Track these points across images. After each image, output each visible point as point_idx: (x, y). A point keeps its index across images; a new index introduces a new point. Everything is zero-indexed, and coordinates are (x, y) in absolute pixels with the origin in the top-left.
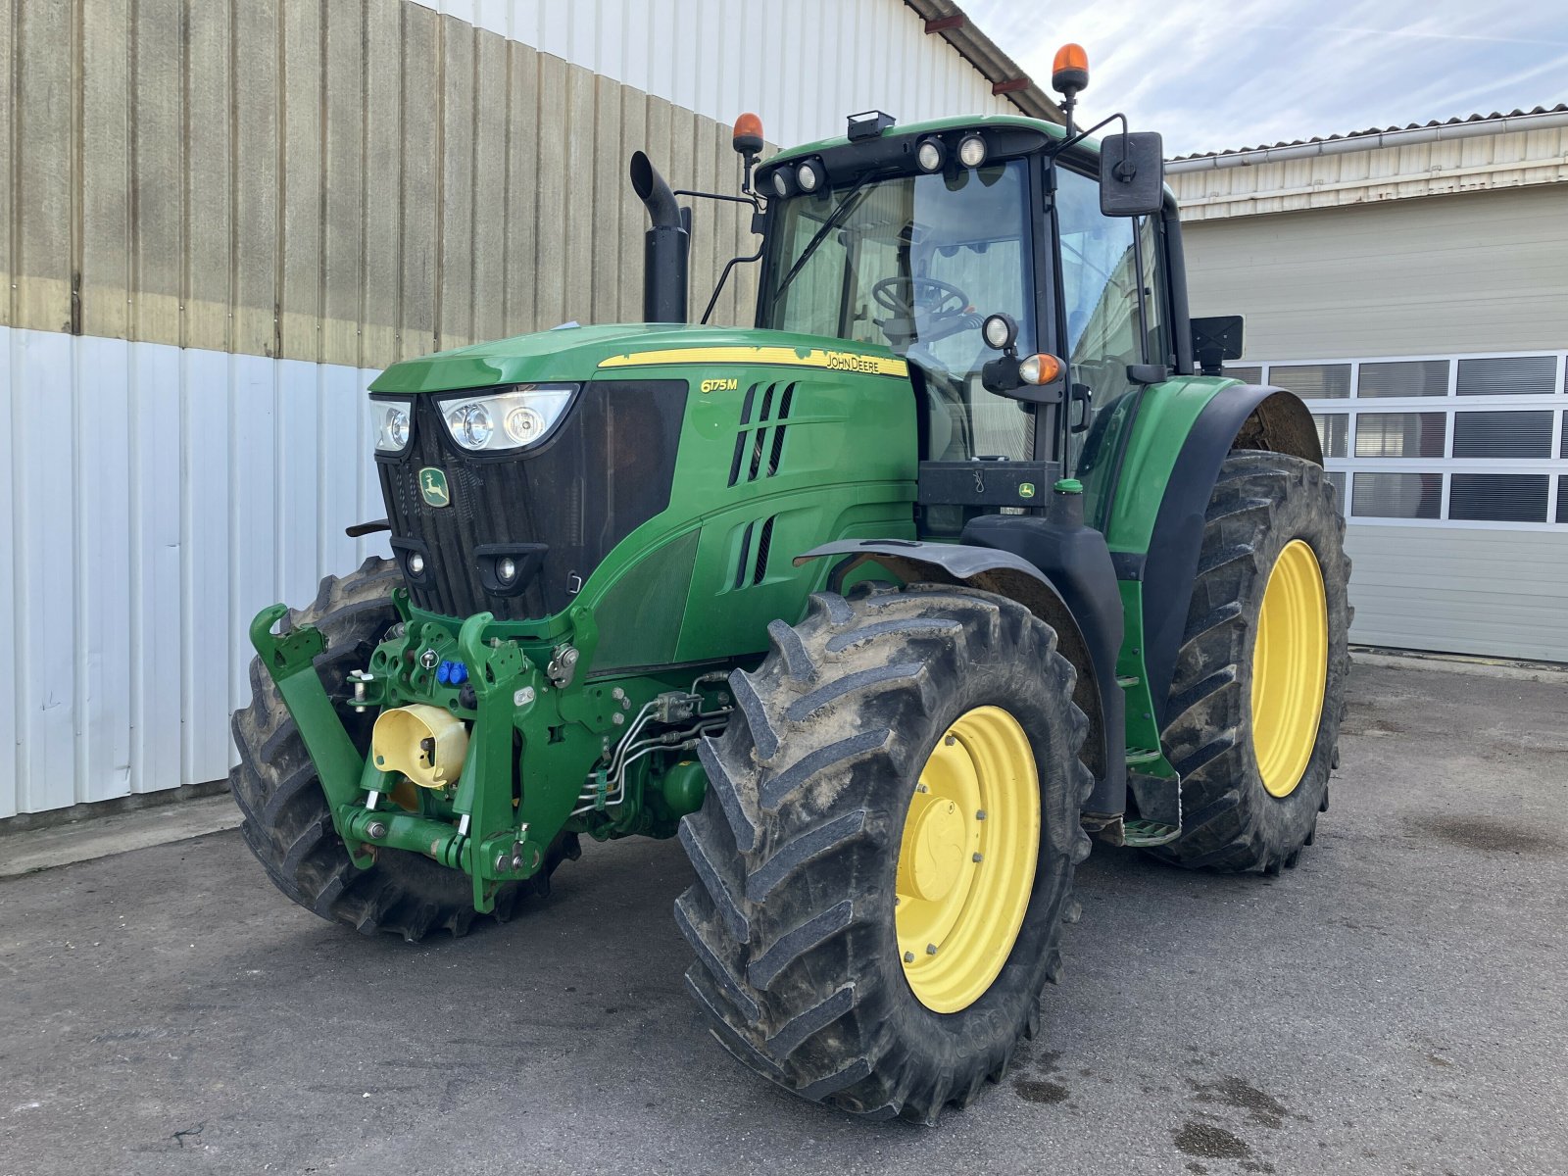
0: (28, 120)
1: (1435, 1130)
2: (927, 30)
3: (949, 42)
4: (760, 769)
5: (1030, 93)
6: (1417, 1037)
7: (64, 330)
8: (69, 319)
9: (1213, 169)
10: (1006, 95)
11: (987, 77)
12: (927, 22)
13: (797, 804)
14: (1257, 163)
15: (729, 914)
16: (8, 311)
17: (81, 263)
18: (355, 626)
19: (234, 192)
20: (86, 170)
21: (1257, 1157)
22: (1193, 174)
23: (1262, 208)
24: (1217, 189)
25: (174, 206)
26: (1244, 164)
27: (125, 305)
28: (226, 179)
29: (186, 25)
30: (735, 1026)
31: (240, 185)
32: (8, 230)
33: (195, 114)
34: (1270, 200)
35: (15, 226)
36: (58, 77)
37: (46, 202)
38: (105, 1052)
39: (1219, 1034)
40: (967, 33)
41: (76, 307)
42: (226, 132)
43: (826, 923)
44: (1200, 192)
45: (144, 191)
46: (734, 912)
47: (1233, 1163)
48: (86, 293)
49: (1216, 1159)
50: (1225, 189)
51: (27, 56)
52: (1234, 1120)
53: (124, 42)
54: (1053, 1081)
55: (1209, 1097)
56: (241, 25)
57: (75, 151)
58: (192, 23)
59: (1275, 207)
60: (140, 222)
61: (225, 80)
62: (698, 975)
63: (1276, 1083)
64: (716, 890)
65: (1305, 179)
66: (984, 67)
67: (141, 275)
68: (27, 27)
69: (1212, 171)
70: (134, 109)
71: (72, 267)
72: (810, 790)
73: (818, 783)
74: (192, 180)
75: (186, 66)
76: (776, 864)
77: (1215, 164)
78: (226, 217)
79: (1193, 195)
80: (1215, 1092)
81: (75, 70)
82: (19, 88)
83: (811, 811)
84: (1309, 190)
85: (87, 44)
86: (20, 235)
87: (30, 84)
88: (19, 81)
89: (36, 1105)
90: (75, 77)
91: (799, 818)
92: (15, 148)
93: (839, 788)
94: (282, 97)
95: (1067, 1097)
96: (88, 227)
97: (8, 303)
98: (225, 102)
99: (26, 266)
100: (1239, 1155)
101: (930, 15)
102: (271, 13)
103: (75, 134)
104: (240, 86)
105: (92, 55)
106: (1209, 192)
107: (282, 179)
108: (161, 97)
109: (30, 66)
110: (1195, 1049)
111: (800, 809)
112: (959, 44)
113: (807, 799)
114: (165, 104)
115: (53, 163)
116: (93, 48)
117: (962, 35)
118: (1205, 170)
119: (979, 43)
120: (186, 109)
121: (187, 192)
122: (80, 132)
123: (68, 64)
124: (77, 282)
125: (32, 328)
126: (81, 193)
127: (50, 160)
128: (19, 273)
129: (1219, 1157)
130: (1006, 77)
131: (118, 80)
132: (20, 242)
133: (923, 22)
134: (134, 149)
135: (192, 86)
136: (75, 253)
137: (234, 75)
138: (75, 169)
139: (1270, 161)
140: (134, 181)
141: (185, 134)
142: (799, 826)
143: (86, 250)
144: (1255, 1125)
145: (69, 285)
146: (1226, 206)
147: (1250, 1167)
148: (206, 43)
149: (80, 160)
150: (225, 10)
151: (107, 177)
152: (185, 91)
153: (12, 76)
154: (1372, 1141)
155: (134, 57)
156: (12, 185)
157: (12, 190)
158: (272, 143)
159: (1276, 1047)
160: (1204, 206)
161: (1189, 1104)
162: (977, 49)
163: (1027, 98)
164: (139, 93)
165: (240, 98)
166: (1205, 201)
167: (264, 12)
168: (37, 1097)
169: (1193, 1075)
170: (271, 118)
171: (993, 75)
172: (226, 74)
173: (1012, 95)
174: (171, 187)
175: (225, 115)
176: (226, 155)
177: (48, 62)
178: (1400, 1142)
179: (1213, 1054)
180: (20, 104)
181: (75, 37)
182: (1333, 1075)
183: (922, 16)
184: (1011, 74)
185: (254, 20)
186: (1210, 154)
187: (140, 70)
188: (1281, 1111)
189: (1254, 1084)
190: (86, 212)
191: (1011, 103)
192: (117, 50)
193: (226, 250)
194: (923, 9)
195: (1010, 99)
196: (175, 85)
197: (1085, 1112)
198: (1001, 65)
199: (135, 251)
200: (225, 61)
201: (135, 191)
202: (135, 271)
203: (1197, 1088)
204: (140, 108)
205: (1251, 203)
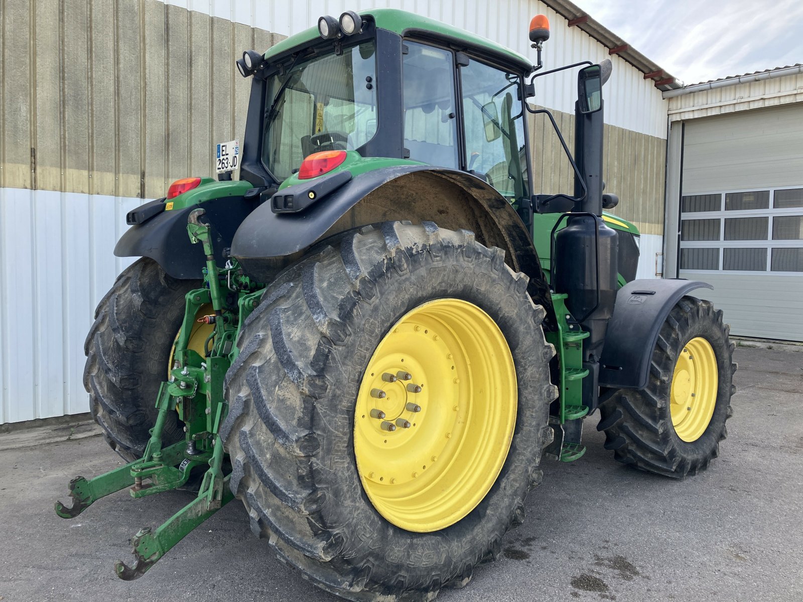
0: (122, 106)
1: (715, 589)
2: (569, 25)
3: (582, 30)
5: (629, 52)
6: (735, 545)
7: (137, 196)
8: (140, 191)
9: (739, 84)
10: (617, 54)
11: (605, 46)
12: (569, 21)
14: (765, 79)
16: (114, 189)
17: (145, 166)
19: (212, 132)
20: (147, 126)
21: (610, 593)
22: (728, 87)
23: (768, 104)
24: (742, 95)
25: (185, 140)
26: (756, 80)
27: (163, 184)
28: (208, 126)
29: (191, 59)
31: (214, 128)
32: (114, 154)
33: (195, 98)
34: (772, 99)
35: (117, 153)
36: (134, 87)
37: (130, 141)
38: (116, 506)
39: (625, 536)
40: (591, 24)
41: (143, 186)
42: (208, 105)
44: (732, 97)
45: (172, 134)
47: (596, 594)
48: (147, 179)
49: (588, 591)
50: (747, 95)
51: (121, 78)
52: (608, 575)
53: (163, 69)
54: (526, 551)
55: (602, 564)
56: (215, 57)
57: (142, 118)
58: (193, 58)
59: (776, 102)
60: (170, 147)
61: (208, 82)
63: (642, 560)
65: (793, 87)
66: (603, 41)
67: (170, 171)
68: (121, 66)
69: (738, 85)
70: (168, 98)
71: (141, 168)
74: (193, 128)
75: (190, 77)
77: (740, 81)
78: (208, 143)
79: (714, 101)
80: (606, 562)
81: (142, 83)
82: (118, 93)
84: (795, 92)
85: (147, 71)
86: (119, 157)
87: (122, 91)
88: (118, 90)
89: (80, 525)
90: (142, 87)
92: (117, 119)
94: (234, 87)
95: (528, 558)
96: (148, 151)
97: (114, 186)
98: (208, 92)
99: (121, 170)
100: (600, 590)
101: (570, 17)
102: (229, 50)
103: (142, 112)
104: (214, 84)
105: (149, 76)
106: (737, 96)
107: (234, 124)
108: (179, 92)
109: (122, 83)
110: (607, 542)
112: (588, 30)
114: (181, 95)
115: (133, 124)
116: (149, 73)
117: (589, 25)
118: (735, 84)
119: (598, 29)
120: (191, 96)
121: (191, 132)
122: (145, 110)
123: (139, 81)
124: (143, 175)
125: (124, 196)
126: (145, 136)
127: (131, 123)
128: (119, 173)
129: (590, 590)
130: (616, 45)
131: (161, 86)
132: (119, 159)
133: (567, 21)
134: (168, 116)
135: (193, 86)
136: (143, 162)
137: (212, 80)
138: (142, 126)
139: (771, 78)
140: (168, 130)
141: (190, 108)
143: (147, 161)
144: (618, 578)
145: (140, 177)
146: (747, 103)
147: (603, 597)
148: (200, 67)
149: (145, 122)
150: (208, 51)
151: (156, 128)
152: (190, 89)
153: (115, 88)
154: (677, 591)
155: (168, 75)
156: (115, 135)
157: (115, 137)
158: (229, 107)
159: (652, 544)
160: (734, 104)
161: (589, 566)
162: (598, 32)
163: (629, 55)
164: (170, 91)
165: (215, 89)
166: (735, 102)
167: (225, 50)
168: (81, 522)
169: (599, 554)
170: (229, 97)
171: (609, 45)
172: (208, 80)
173: (620, 54)
174: (184, 131)
175: (208, 98)
176: (208, 115)
177: (131, 80)
178: (692, 593)
179: (616, 545)
180: (118, 100)
181: (142, 69)
182: (676, 559)
183: (566, 18)
184: (618, 43)
185: (221, 54)
186: (737, 76)
187: (170, 81)
188: (636, 573)
189: (629, 560)
190: (147, 144)
191: (620, 58)
192: (160, 73)
193: (208, 157)
194: (566, 15)
195: (619, 56)
196: (186, 86)
197: (533, 565)
198: (612, 39)
199: (168, 160)
200: (208, 73)
201: (168, 134)
202: (168, 169)
203: (598, 559)
204: (170, 98)
205: (762, 101)
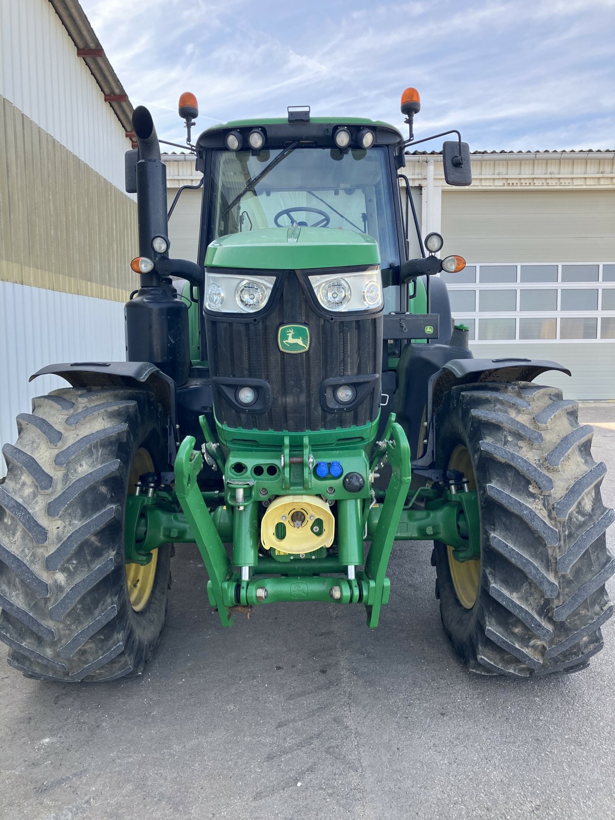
2: (78, 55)
3: (87, 64)
4: (542, 497)
5: (124, 104)
10: (110, 103)
11: (103, 91)
12: (79, 50)
13: (574, 513)
15: (545, 583)
18: (100, 450)
30: (522, 648)
40: (101, 61)
43: (607, 574)
46: (548, 581)
62: (494, 626)
64: (534, 572)
66: (102, 84)
72: (579, 503)
73: (583, 499)
76: (576, 548)
83: (583, 515)
91: (577, 520)
93: (592, 499)
101: (81, 45)
111: (577, 515)
112: (92, 66)
113: (579, 508)
117: (96, 61)
119: (105, 68)
130: (114, 92)
133: (76, 49)
142: (579, 524)
162: (102, 72)
163: (121, 106)
171: (106, 90)
173: (114, 104)
183: (76, 45)
184: (117, 91)
191: (111, 108)
194: (77, 40)
198: (113, 85)
